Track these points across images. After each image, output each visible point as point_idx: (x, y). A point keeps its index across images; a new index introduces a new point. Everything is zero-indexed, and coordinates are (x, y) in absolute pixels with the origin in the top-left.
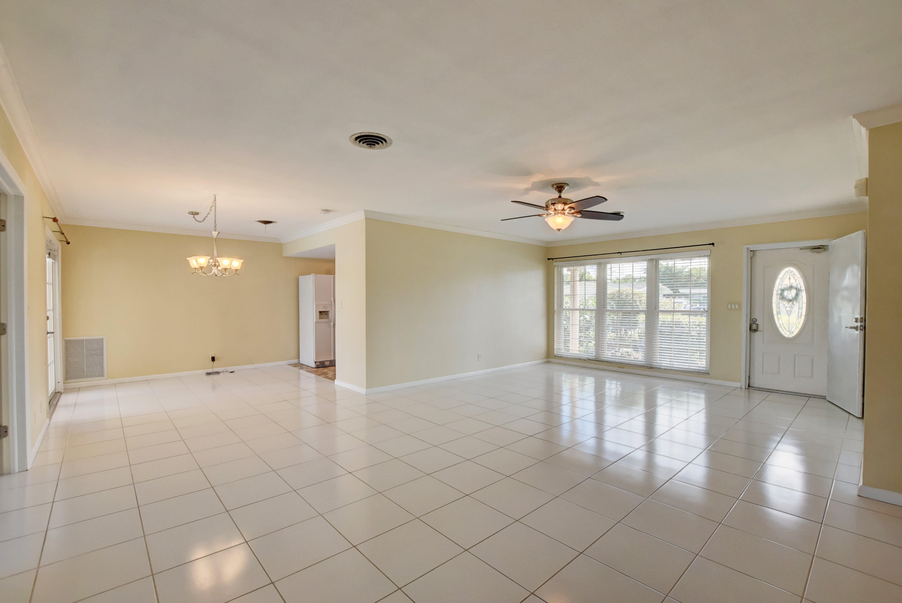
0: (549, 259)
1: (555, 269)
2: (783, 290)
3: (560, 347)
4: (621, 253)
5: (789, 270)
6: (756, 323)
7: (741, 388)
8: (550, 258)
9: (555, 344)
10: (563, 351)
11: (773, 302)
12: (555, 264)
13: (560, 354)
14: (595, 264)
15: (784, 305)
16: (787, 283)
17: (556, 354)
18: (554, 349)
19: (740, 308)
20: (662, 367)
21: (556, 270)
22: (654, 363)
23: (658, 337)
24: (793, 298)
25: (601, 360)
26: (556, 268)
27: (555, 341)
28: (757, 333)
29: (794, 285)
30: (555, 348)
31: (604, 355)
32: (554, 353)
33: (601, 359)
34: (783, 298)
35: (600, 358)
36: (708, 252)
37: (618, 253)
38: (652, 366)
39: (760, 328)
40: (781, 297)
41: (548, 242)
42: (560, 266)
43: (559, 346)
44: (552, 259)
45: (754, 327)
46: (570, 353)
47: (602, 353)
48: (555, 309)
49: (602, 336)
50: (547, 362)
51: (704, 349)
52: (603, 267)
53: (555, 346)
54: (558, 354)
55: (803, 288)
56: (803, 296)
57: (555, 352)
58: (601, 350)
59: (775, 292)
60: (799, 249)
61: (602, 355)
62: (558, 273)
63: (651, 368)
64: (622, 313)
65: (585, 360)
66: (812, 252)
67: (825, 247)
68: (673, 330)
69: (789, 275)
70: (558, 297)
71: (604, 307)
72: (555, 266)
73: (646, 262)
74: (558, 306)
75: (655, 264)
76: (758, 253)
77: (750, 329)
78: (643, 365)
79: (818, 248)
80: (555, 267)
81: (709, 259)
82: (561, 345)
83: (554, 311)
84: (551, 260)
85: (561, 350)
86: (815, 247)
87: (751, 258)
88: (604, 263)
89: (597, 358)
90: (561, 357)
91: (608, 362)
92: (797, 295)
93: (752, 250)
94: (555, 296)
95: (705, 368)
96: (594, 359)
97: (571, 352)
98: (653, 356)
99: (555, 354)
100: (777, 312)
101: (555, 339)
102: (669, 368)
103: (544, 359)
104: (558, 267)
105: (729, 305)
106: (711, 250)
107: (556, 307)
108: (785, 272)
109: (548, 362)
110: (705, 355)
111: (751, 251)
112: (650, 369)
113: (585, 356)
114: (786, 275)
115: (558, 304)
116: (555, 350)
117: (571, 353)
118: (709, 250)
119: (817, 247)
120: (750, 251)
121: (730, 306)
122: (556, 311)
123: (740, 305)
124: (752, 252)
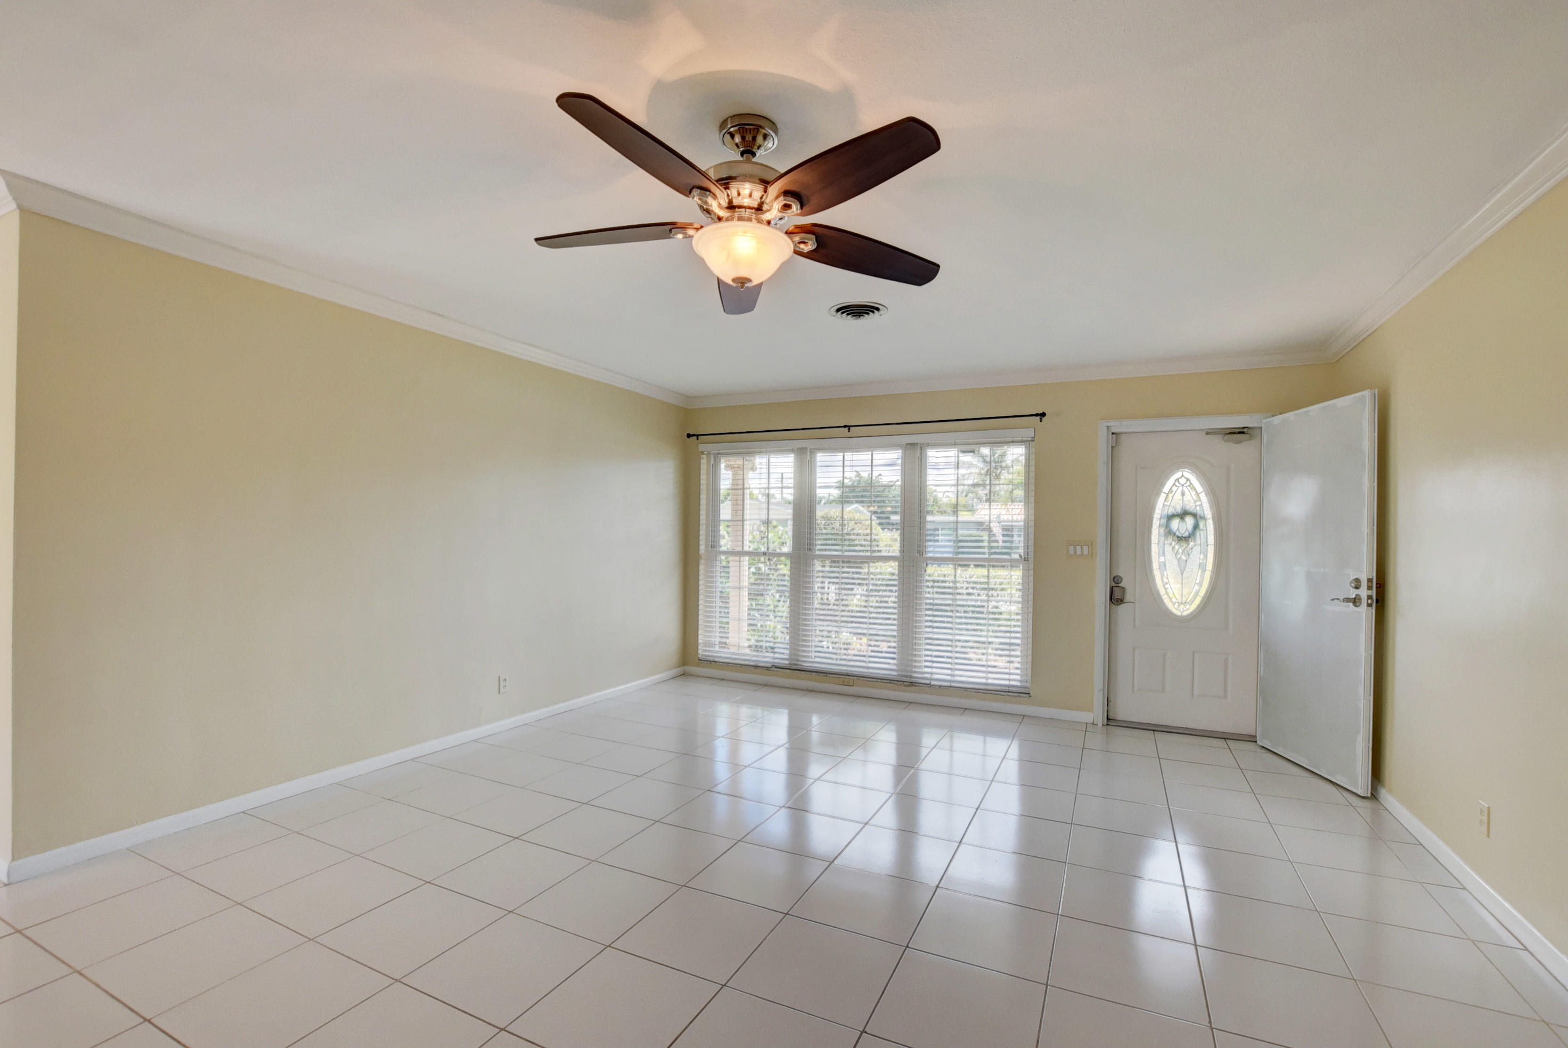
0: (689, 436)
1: (702, 460)
2: (1170, 517)
3: (710, 639)
4: (849, 427)
5: (1183, 476)
6: (1120, 585)
7: (1093, 724)
8: (691, 433)
9: (700, 632)
10: (717, 648)
11: (1153, 542)
12: (702, 447)
13: (711, 656)
14: (793, 451)
15: (1170, 546)
16: (1176, 504)
17: (702, 655)
18: (697, 644)
19: (1092, 555)
20: (933, 683)
21: (704, 461)
22: (915, 672)
23: (925, 617)
24: (1189, 534)
25: (805, 668)
26: (704, 456)
27: (700, 627)
28: (1123, 606)
29: (1191, 507)
30: (700, 641)
31: (808, 657)
32: (698, 653)
33: (801, 665)
34: (1169, 532)
35: (800, 663)
36: (1029, 433)
37: (845, 426)
38: (913, 680)
39: (1128, 597)
40: (1166, 531)
41: (688, 397)
42: (714, 454)
43: (710, 637)
44: (697, 436)
45: (1117, 595)
46: (728, 653)
47: (805, 651)
48: (700, 553)
49: (803, 614)
50: (681, 675)
51: (1019, 641)
52: (808, 459)
53: (700, 637)
54: (708, 656)
55: (1208, 513)
56: (1209, 529)
57: (700, 652)
58: (803, 646)
59: (1156, 523)
60: (1204, 433)
61: (805, 656)
62: (708, 469)
63: (912, 684)
64: (832, 562)
65: (768, 668)
66: (1227, 441)
67: (1250, 431)
68: (955, 600)
69: (1181, 487)
70: (707, 525)
71: (810, 549)
72: (702, 453)
73: (900, 451)
74: (707, 546)
75: (919, 454)
76: (1123, 438)
77: (1111, 599)
78: (893, 678)
79: (1241, 431)
80: (702, 456)
81: (1028, 448)
82: (714, 634)
83: (698, 557)
84: (695, 438)
85: (712, 647)
86: (1233, 431)
87: (1112, 447)
88: (810, 449)
89: (794, 662)
90: (711, 663)
91: (818, 672)
92: (1196, 527)
93: (1114, 431)
94: (701, 522)
95: (1020, 681)
96: (788, 666)
97: (733, 650)
98: (914, 658)
99: (700, 656)
100: (1160, 563)
101: (700, 622)
102: (948, 684)
103: (676, 668)
104: (709, 454)
105: (1071, 548)
106: (1035, 429)
107: (702, 548)
108: (1175, 481)
109: (684, 674)
110: (1018, 653)
111: (1113, 434)
112: (909, 686)
113: (767, 658)
114: (1177, 486)
115: (707, 541)
116: (700, 647)
117: (733, 654)
118: (1032, 427)
119: (1237, 431)
120: (1111, 433)
121: (1073, 549)
122: (703, 557)
123: (1091, 545)
124: (1114, 436)
